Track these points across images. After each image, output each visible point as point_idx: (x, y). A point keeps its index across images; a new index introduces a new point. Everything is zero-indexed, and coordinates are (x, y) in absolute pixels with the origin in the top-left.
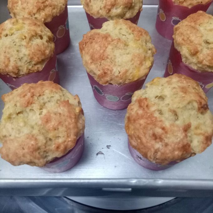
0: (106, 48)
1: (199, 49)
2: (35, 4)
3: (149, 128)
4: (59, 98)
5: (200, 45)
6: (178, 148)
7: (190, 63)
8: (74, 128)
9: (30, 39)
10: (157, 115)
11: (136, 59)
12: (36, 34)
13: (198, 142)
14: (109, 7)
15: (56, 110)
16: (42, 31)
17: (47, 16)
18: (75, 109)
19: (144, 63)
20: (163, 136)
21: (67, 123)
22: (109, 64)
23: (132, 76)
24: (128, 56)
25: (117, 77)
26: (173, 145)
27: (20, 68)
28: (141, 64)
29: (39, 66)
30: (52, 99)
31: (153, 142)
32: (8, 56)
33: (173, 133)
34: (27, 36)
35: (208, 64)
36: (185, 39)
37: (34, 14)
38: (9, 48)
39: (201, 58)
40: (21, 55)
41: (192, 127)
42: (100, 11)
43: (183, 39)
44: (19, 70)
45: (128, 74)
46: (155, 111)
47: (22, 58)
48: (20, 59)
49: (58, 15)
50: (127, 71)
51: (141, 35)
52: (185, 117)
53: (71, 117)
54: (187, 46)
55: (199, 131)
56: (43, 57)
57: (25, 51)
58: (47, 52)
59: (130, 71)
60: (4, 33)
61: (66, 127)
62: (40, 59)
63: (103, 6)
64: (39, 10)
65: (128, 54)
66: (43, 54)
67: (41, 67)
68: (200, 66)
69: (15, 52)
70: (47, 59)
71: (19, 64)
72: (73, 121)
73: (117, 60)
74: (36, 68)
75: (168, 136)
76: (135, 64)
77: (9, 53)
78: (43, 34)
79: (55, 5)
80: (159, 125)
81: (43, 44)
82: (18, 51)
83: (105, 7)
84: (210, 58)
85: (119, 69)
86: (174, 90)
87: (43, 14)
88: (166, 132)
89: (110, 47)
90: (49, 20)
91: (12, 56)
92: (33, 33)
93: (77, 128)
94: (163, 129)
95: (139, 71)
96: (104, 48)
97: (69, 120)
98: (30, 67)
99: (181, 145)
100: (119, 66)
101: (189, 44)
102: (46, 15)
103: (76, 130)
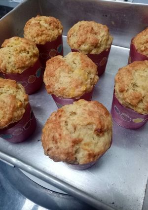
0: (56, 69)
1: (126, 89)
2: (36, 31)
3: (52, 131)
4: (12, 92)
5: (128, 85)
6: (64, 153)
7: (119, 98)
8: (10, 114)
9: (20, 52)
10: (63, 124)
11: (74, 82)
12: (25, 50)
13: (83, 155)
14: (80, 43)
15: (4, 99)
16: (29, 49)
17: (42, 41)
18: (17, 103)
19: (79, 87)
20: (58, 140)
21: (6, 110)
22: (54, 80)
23: (68, 93)
24: (69, 78)
25: (57, 91)
26: (62, 149)
27: (7, 68)
28: (77, 87)
29: (19, 70)
30: (8, 92)
31: (51, 142)
32: (3, 59)
33: (65, 141)
34: (18, 49)
35: (129, 102)
36: (120, 78)
37: (35, 37)
38: (5, 54)
39: (126, 96)
40: (10, 60)
41: (83, 143)
42: (74, 45)
43: (119, 78)
44: (6, 69)
45: (65, 91)
46: (63, 121)
47: (10, 62)
48: (9, 63)
49: (50, 41)
50: (64, 89)
51: (87, 67)
52: (81, 133)
53: (10, 107)
54: (119, 84)
55: (87, 147)
56: (23, 65)
57: (13, 59)
58: (27, 63)
59: (67, 90)
60: (8, 44)
61: (5, 112)
62: (21, 66)
63: (76, 41)
64: (38, 35)
65: (70, 77)
66: (24, 63)
67: (21, 71)
68: (124, 102)
69: (8, 58)
70: (27, 67)
71: (7, 65)
72: (11, 109)
73: (60, 79)
74: (17, 71)
75: (61, 141)
76: (72, 85)
77: (3, 57)
78: (29, 51)
79: (49, 35)
80: (59, 132)
81: (26, 57)
82: (10, 58)
83: (77, 43)
84: (132, 98)
85: (59, 86)
86: (84, 111)
87: (40, 38)
88: (61, 139)
89: (59, 69)
90: (43, 43)
91: (5, 59)
92: (23, 49)
93: (13, 115)
94: (60, 135)
95: (74, 91)
96: (54, 69)
97: (8, 108)
98: (14, 69)
99: (66, 152)
100: (61, 84)
101: (121, 83)
102: (41, 39)
103: (11, 116)
